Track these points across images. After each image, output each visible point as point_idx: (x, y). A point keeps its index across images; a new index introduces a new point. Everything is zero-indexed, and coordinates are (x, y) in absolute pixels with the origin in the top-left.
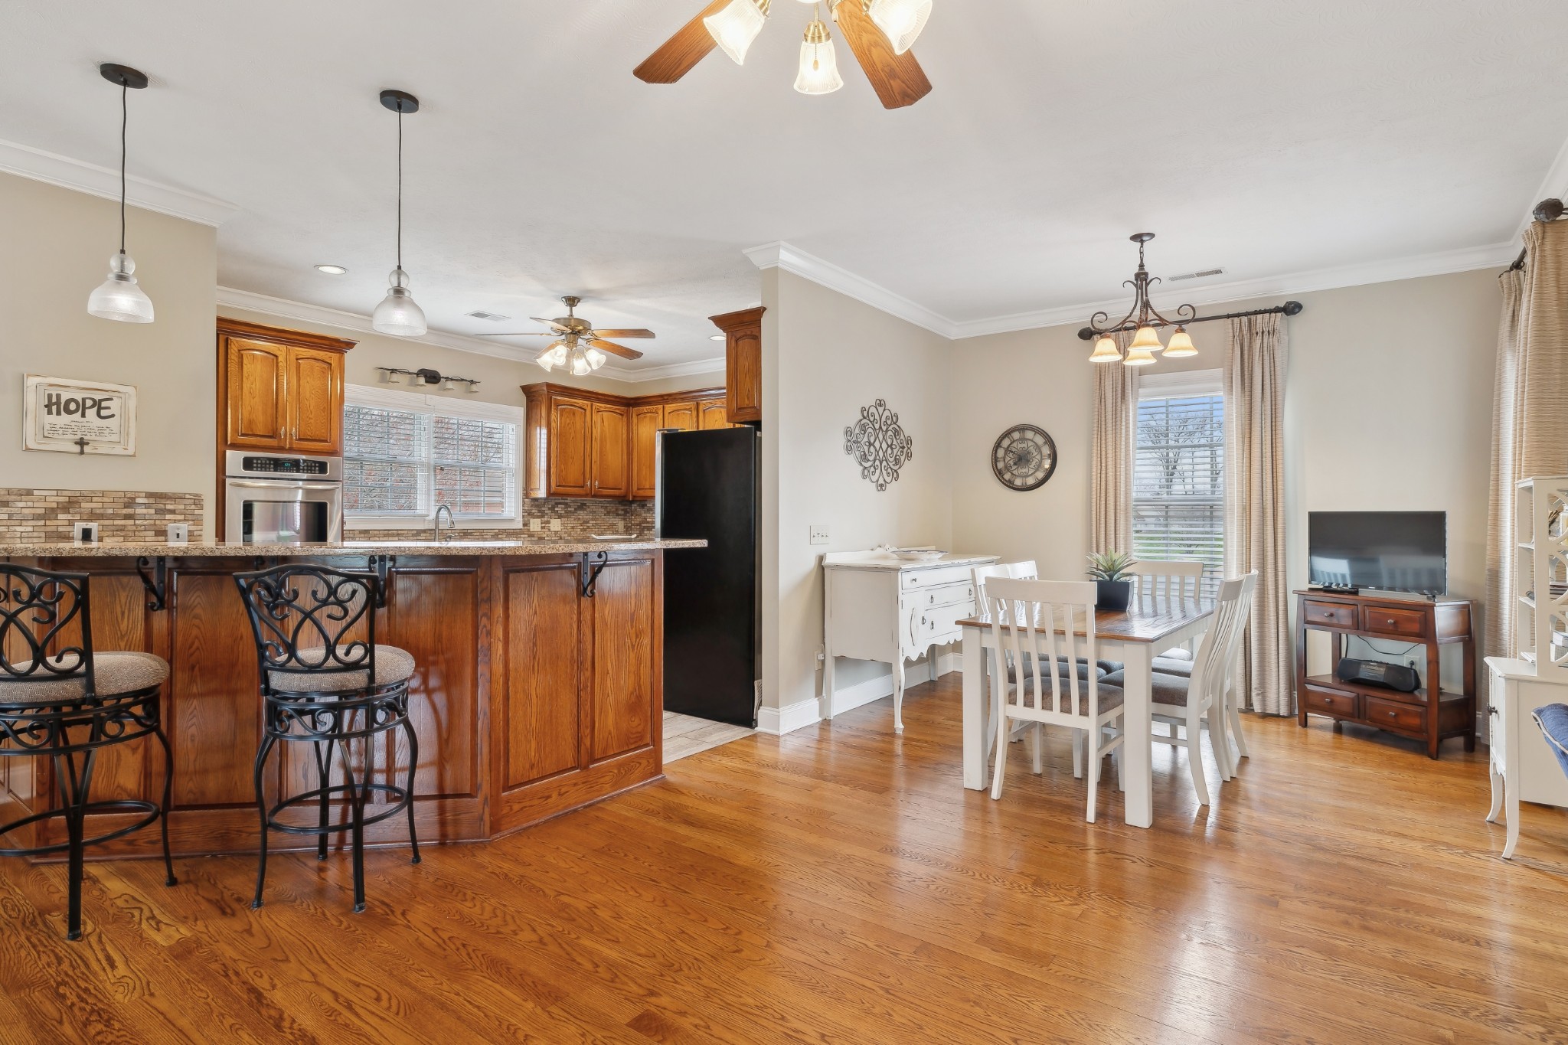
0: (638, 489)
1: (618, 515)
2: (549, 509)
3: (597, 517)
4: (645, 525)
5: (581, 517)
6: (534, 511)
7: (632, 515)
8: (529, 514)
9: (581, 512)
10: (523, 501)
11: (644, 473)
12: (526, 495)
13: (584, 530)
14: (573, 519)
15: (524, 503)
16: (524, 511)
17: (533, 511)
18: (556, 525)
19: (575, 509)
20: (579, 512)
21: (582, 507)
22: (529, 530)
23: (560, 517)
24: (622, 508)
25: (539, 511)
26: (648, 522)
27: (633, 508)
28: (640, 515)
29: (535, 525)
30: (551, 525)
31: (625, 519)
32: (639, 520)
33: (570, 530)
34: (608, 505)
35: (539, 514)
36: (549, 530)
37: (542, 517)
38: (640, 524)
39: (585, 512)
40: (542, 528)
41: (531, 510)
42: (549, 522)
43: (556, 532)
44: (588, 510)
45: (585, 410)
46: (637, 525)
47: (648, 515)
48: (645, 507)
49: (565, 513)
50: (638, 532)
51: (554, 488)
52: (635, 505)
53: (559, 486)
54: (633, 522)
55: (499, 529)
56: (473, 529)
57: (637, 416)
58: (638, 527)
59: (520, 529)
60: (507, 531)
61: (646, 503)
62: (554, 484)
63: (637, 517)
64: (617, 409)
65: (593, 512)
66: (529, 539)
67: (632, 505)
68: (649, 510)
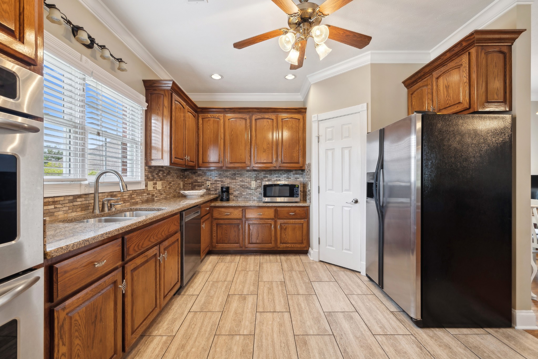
0: (203, 162)
1: (181, 178)
2: (156, 174)
3: (174, 180)
4: (197, 184)
5: (168, 180)
6: (150, 176)
7: (185, 178)
8: (148, 178)
9: (169, 176)
10: (145, 168)
12: (147, 164)
13: (169, 188)
14: (165, 181)
15: (145, 170)
16: (146, 176)
18: (159, 185)
19: (167, 175)
22: (147, 189)
23: (161, 180)
24: (182, 174)
25: (152, 176)
26: (199, 182)
27: (186, 174)
28: (192, 178)
29: (151, 186)
30: (157, 186)
31: (182, 181)
32: (190, 181)
33: (165, 188)
34: (178, 172)
35: (152, 178)
36: (156, 189)
37: (153, 180)
38: (192, 183)
40: (154, 188)
41: (148, 175)
42: (156, 184)
43: (159, 190)
44: (171, 175)
45: (184, 108)
46: (190, 184)
47: (198, 178)
48: (196, 174)
49: (163, 177)
50: (190, 188)
51: (173, 159)
52: (188, 172)
53: (175, 158)
54: (186, 182)
55: (132, 190)
56: (117, 191)
57: (202, 119)
58: (191, 185)
59: (143, 189)
60: (137, 191)
61: (197, 171)
62: (173, 157)
63: (189, 179)
64: (193, 112)
65: (173, 176)
66: (147, 196)
67: (185, 172)
68: (199, 175)
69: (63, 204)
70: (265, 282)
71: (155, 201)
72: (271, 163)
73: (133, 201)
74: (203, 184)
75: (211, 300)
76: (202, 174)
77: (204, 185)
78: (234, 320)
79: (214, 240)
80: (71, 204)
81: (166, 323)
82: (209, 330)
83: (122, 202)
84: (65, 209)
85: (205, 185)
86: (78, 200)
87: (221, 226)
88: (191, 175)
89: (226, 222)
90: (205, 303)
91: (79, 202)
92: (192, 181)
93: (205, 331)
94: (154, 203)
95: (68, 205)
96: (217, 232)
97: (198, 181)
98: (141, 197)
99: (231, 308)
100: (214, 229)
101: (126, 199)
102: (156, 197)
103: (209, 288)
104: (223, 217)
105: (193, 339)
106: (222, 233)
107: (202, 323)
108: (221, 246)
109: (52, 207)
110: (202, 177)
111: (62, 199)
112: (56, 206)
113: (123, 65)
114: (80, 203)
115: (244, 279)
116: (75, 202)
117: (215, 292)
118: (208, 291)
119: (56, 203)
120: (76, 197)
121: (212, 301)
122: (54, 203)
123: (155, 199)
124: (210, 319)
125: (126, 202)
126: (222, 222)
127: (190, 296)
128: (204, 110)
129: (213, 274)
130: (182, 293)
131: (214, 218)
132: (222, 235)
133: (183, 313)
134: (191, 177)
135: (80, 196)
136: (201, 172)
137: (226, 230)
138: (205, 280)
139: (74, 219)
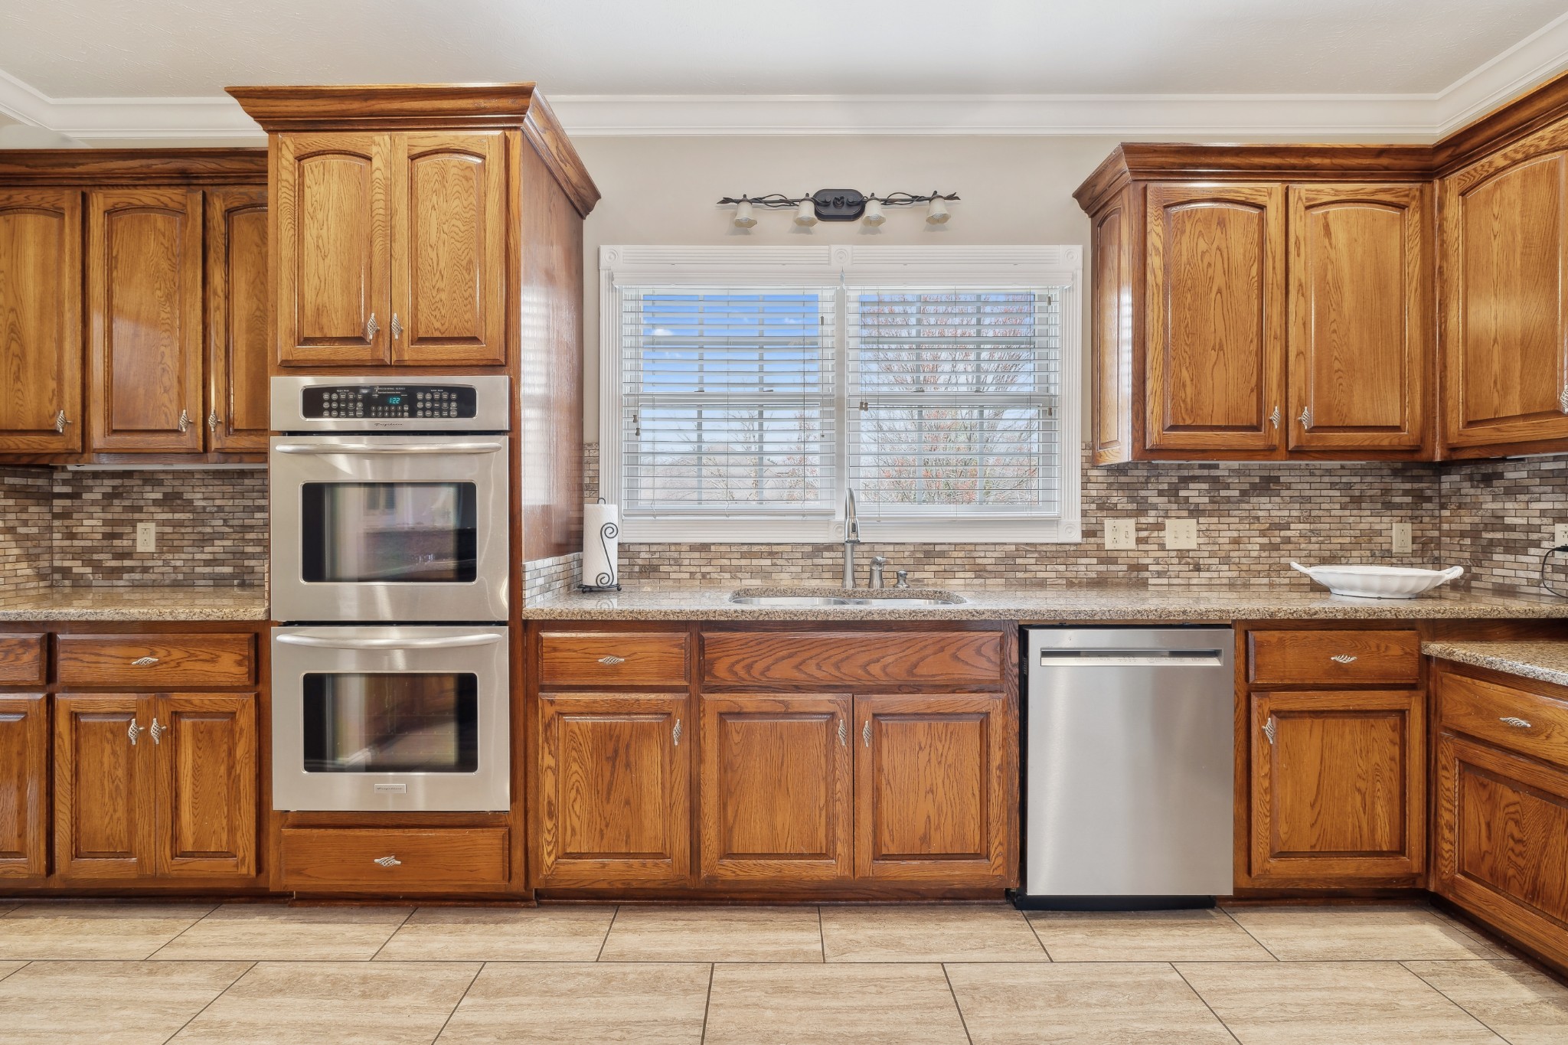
0: (1470, 424)
3: (1316, 513)
4: (1499, 535)
6: (1118, 498)
7: (1442, 507)
8: (1100, 507)
9: (1265, 499)
10: (1085, 474)
11: (1496, 367)
12: (1094, 459)
13: (1266, 548)
14: (1233, 520)
15: (1086, 480)
16: (1090, 499)
17: (1115, 500)
18: (1183, 534)
19: (1244, 493)
20: (1255, 500)
21: (1268, 485)
22: (1100, 547)
23: (1195, 512)
24: (1407, 487)
25: (1129, 498)
26: (1511, 528)
27: (1448, 484)
28: (1477, 506)
29: (1120, 534)
30: (1168, 534)
32: (1467, 520)
34: (1355, 480)
35: (1128, 506)
36: (1163, 547)
37: (1138, 513)
38: (1474, 533)
39: (1278, 499)
40: (1142, 541)
41: (1107, 497)
42: (1159, 527)
43: (1182, 553)
44: (1288, 493)
46: (1463, 534)
47: (1508, 505)
49: (1211, 502)
50: (1467, 555)
51: (1155, 436)
53: (1171, 428)
54: (1445, 526)
55: (1016, 544)
56: (950, 544)
58: (1468, 541)
59: (1076, 544)
60: (1040, 548)
61: (1499, 469)
62: (1154, 425)
63: (1462, 512)
65: (1305, 500)
66: (1103, 568)
69: (790, 559)
71: (1150, 587)
73: (1020, 575)
74: (1534, 536)
76: (1528, 483)
77: (1538, 546)
80: (809, 562)
83: (971, 575)
84: (793, 569)
85: (1545, 543)
86: (826, 554)
88: (1472, 491)
91: (827, 559)
92: (1477, 520)
94: (1148, 595)
95: (801, 562)
97: (1508, 521)
98: (1062, 568)
101: (989, 568)
102: (1160, 574)
109: (768, 562)
110: (1527, 498)
111: (788, 548)
112: (775, 561)
114: (830, 562)
116: (817, 557)
119: (776, 556)
120: (819, 549)
122: (772, 555)
123: (1151, 581)
125: (986, 574)
134: (1468, 500)
135: (830, 547)
136: (1525, 474)
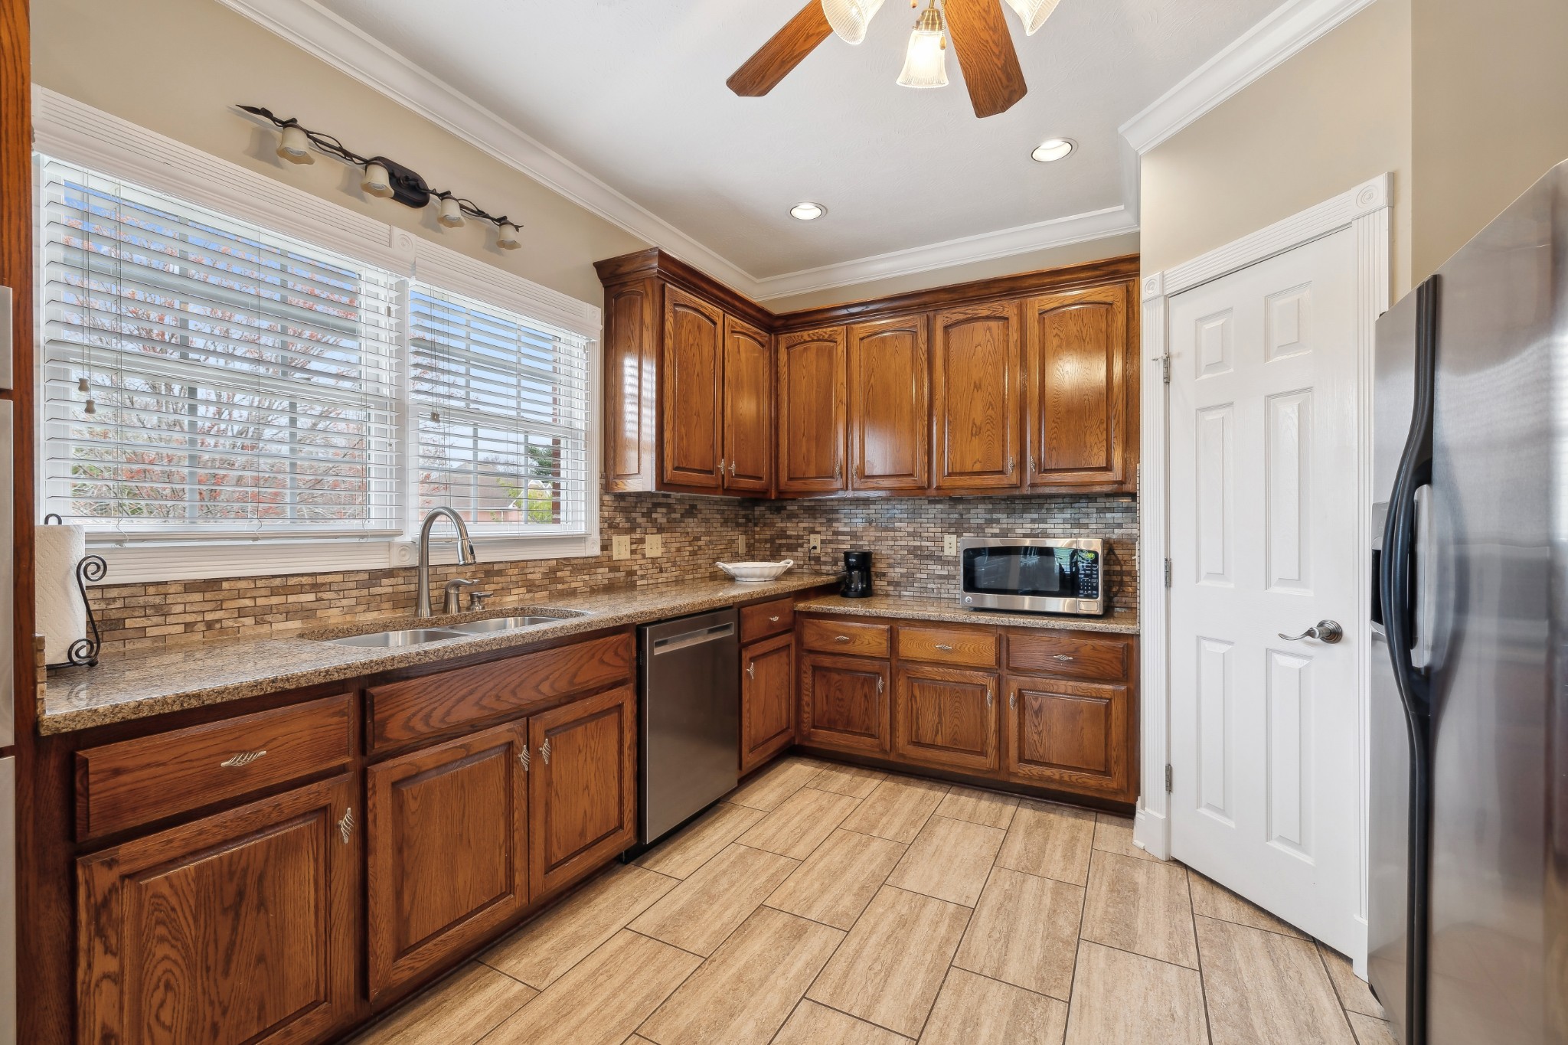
0: (790, 479)
1: (738, 525)
2: (643, 515)
3: (712, 529)
4: (784, 541)
5: (690, 530)
6: (620, 519)
7: (756, 525)
8: (611, 526)
9: (691, 520)
10: (601, 499)
11: (804, 449)
12: (607, 487)
13: (693, 553)
14: (678, 535)
15: (602, 504)
16: (604, 520)
17: (618, 520)
18: (654, 546)
19: (682, 516)
20: (686, 520)
21: (691, 511)
22: (610, 558)
23: (660, 530)
24: (743, 512)
25: (628, 520)
26: (790, 537)
27: (757, 513)
28: (773, 525)
29: (621, 547)
30: (647, 546)
31: (745, 533)
32: (768, 533)
33: (675, 555)
34: (726, 508)
35: (628, 525)
36: (644, 556)
37: (631, 530)
38: (772, 540)
39: (695, 520)
40: (633, 552)
41: (615, 518)
42: (642, 541)
43: (654, 560)
44: (699, 516)
45: (715, 323)
46: (766, 541)
47: (789, 525)
48: (782, 512)
49: (668, 522)
50: (768, 553)
51: (669, 473)
52: (763, 508)
53: (677, 468)
54: (757, 537)
55: (557, 559)
56: (506, 562)
57: (788, 348)
58: (768, 545)
59: (596, 557)
60: (573, 562)
61: (785, 503)
62: (668, 465)
63: (766, 528)
64: (755, 333)
65: (707, 520)
66: (611, 575)
67: (756, 508)
68: (791, 516)
69: (340, 591)
70: (901, 893)
71: (638, 588)
72: (1001, 472)
73: (560, 586)
74: (800, 541)
75: (705, 907)
76: (798, 512)
77: (802, 547)
78: (719, 1002)
79: (806, 716)
80: (365, 592)
81: (549, 945)
82: (631, 1006)
83: (523, 590)
84: (345, 602)
85: (805, 545)
86: (385, 581)
87: (824, 676)
88: (771, 516)
89: (839, 665)
90: (681, 912)
91: (386, 587)
92: (773, 533)
93: (620, 1008)
94: (636, 593)
95: (355, 593)
96: (814, 692)
97: (788, 533)
98: (587, 578)
99: (737, 954)
100: (806, 681)
101: (537, 583)
102: (643, 577)
103: (724, 866)
104: (830, 648)
105: (574, 1021)
106: (827, 696)
107: (629, 980)
108: (825, 738)
109: (311, 597)
110: (797, 520)
111: (339, 578)
112: (319, 595)
113: (509, 233)
114: (389, 590)
115: (842, 862)
116: (374, 586)
117: (732, 884)
118: (715, 877)
119: (322, 589)
120: (376, 576)
121: (705, 911)
122: (316, 587)
123: (639, 583)
124: (659, 972)
125: (535, 589)
126: (827, 662)
127: (661, 876)
128: (791, 322)
129: (764, 823)
130: (646, 865)
131: (805, 647)
132: (827, 703)
133: (607, 927)
134: (769, 521)
135: (390, 573)
136: (796, 508)
137: (840, 690)
138: (730, 838)
139: (355, 629)
